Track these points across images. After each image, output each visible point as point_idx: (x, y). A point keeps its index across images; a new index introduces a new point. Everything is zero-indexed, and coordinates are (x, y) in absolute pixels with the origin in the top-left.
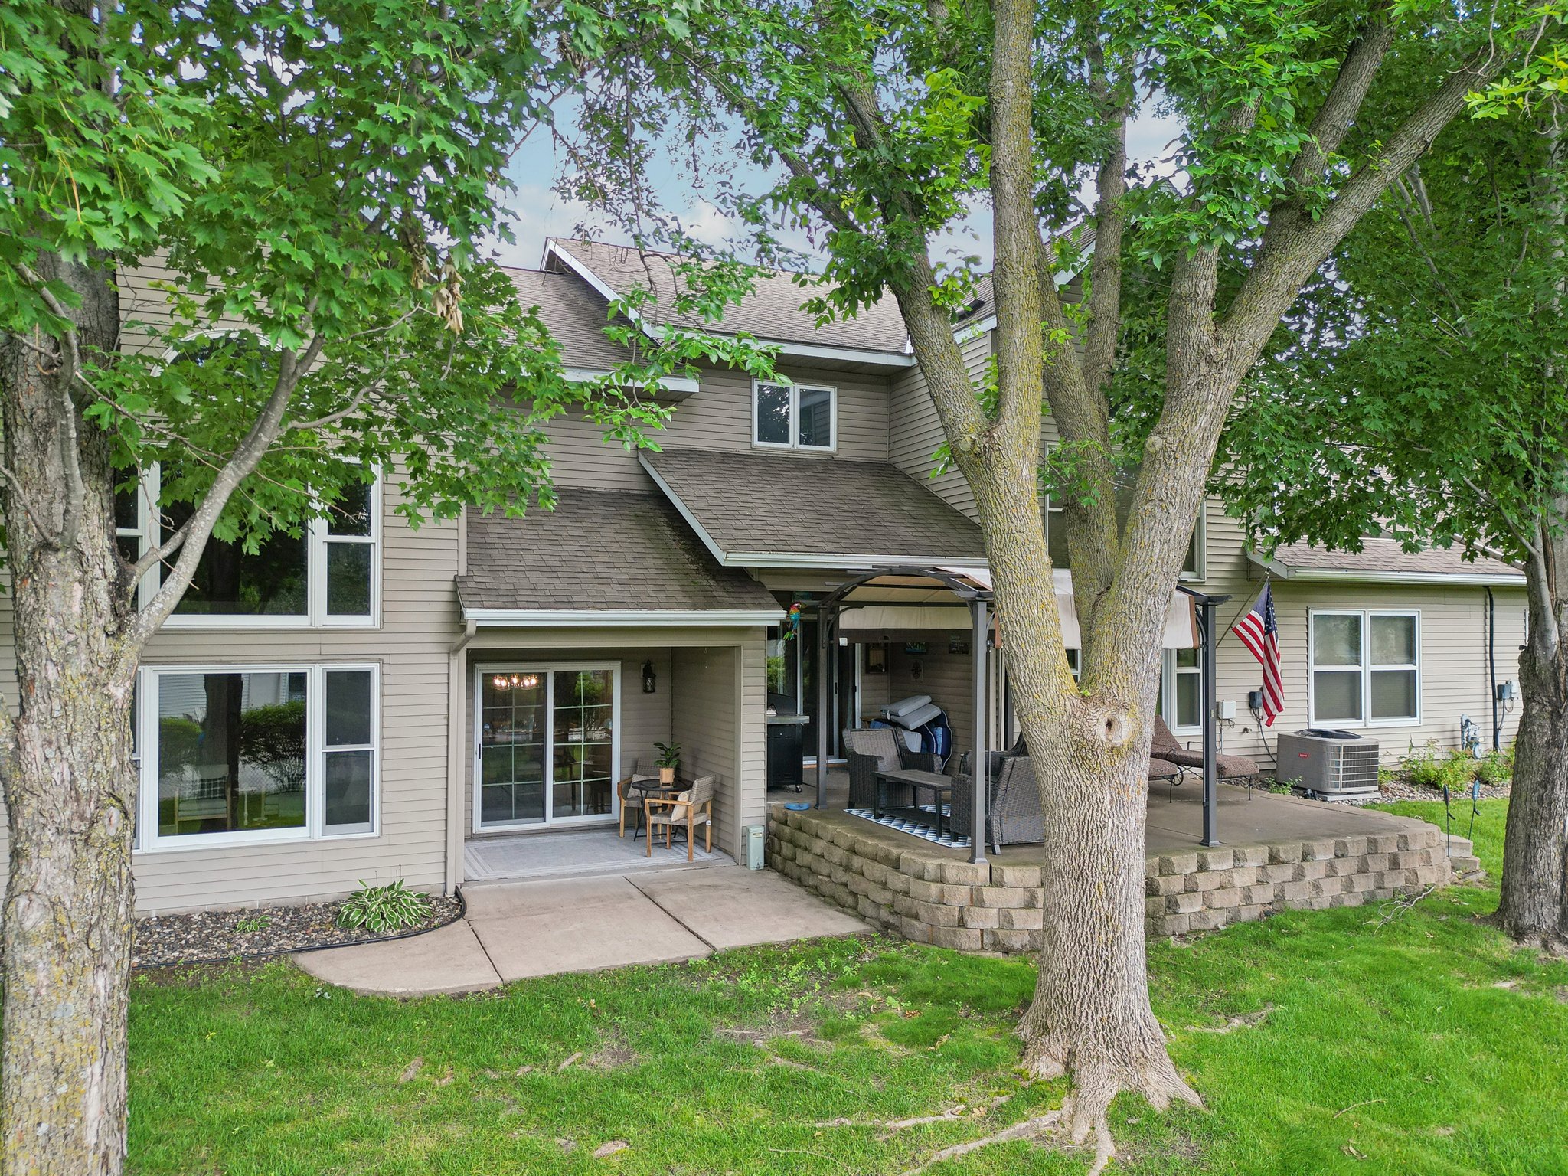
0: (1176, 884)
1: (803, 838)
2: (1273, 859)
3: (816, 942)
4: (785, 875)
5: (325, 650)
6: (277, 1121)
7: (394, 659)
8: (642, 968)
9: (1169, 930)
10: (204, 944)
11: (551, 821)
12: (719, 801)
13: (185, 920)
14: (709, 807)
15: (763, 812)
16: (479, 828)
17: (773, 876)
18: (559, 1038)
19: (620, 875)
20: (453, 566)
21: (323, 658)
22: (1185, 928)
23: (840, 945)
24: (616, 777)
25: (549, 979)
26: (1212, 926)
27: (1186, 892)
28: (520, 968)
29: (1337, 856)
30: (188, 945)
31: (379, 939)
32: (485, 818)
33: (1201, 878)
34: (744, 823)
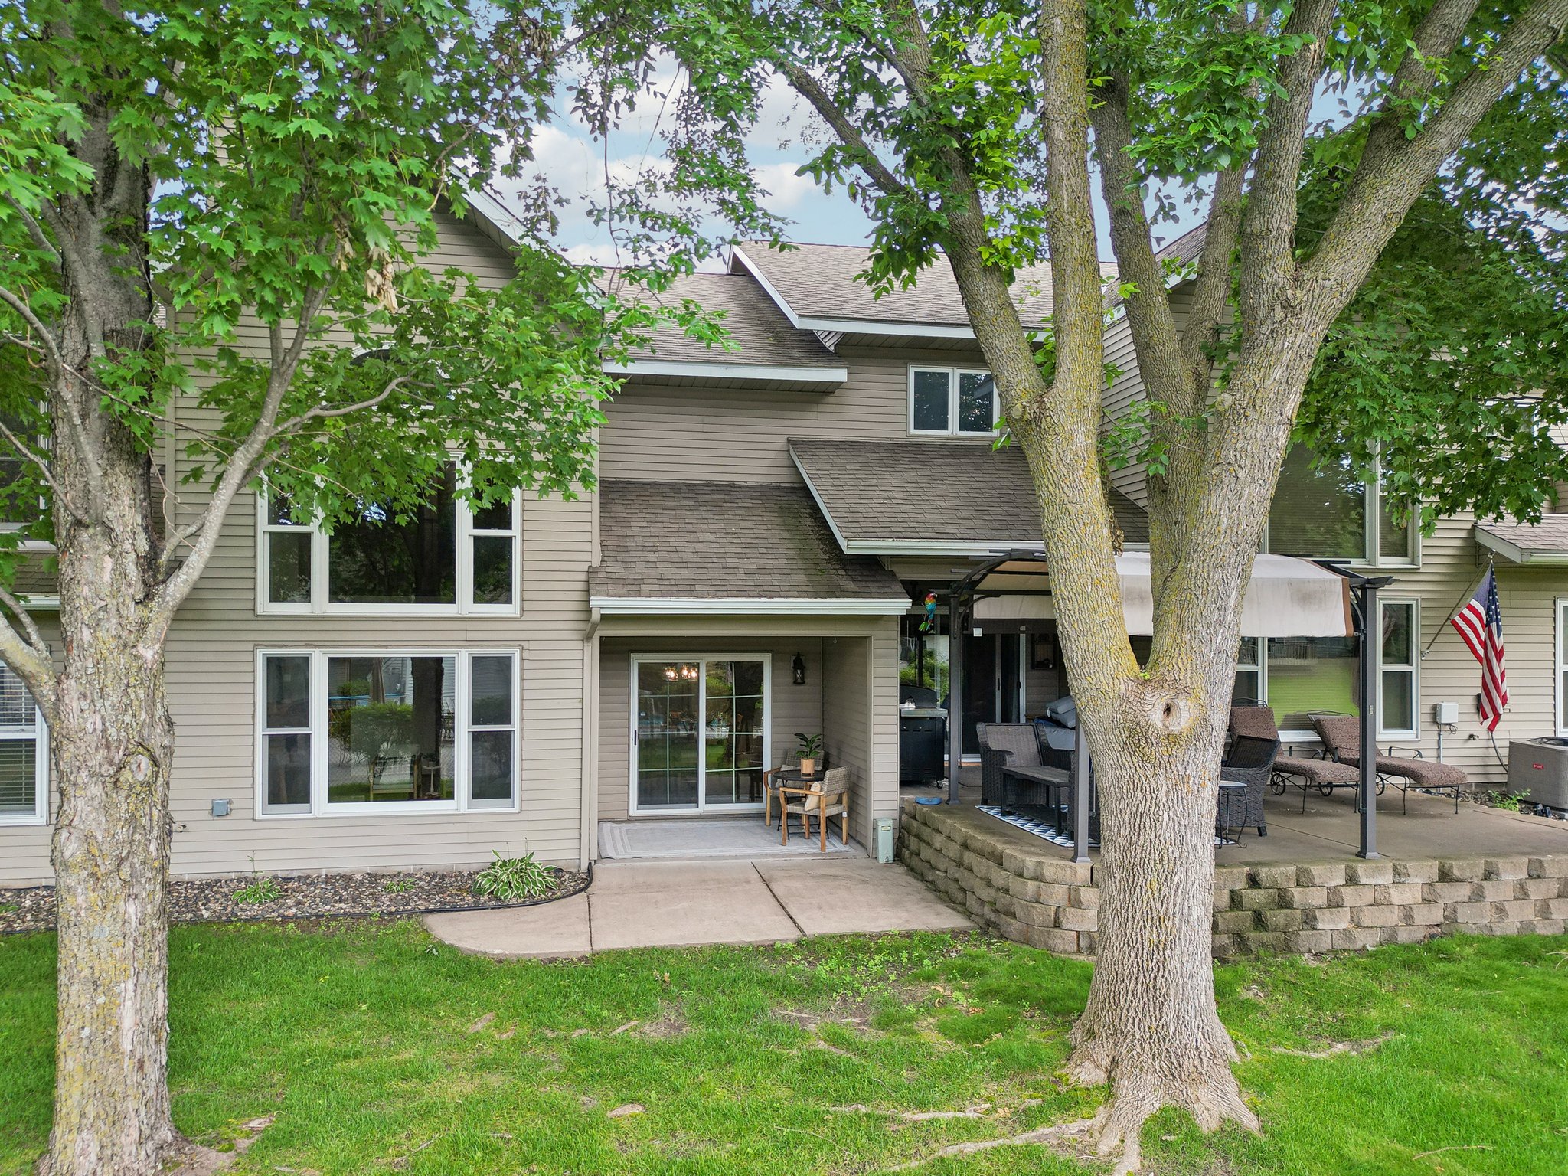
0: (1317, 897)
1: (926, 832)
2: (1445, 876)
3: (909, 935)
4: (911, 869)
5: (471, 636)
6: (346, 1057)
7: (534, 645)
8: (728, 948)
9: (1304, 945)
10: (354, 900)
11: (704, 807)
12: (855, 792)
13: (348, 879)
14: (845, 798)
15: (895, 806)
16: (634, 810)
17: (901, 869)
18: (620, 1006)
19: (749, 861)
20: (586, 557)
21: (469, 644)
22: (1325, 945)
23: (931, 941)
24: (767, 766)
25: (636, 951)
26: (1359, 945)
27: (1329, 906)
28: (611, 940)
29: (1531, 876)
30: (341, 901)
31: (501, 905)
32: (640, 803)
33: (1348, 892)
34: (874, 815)
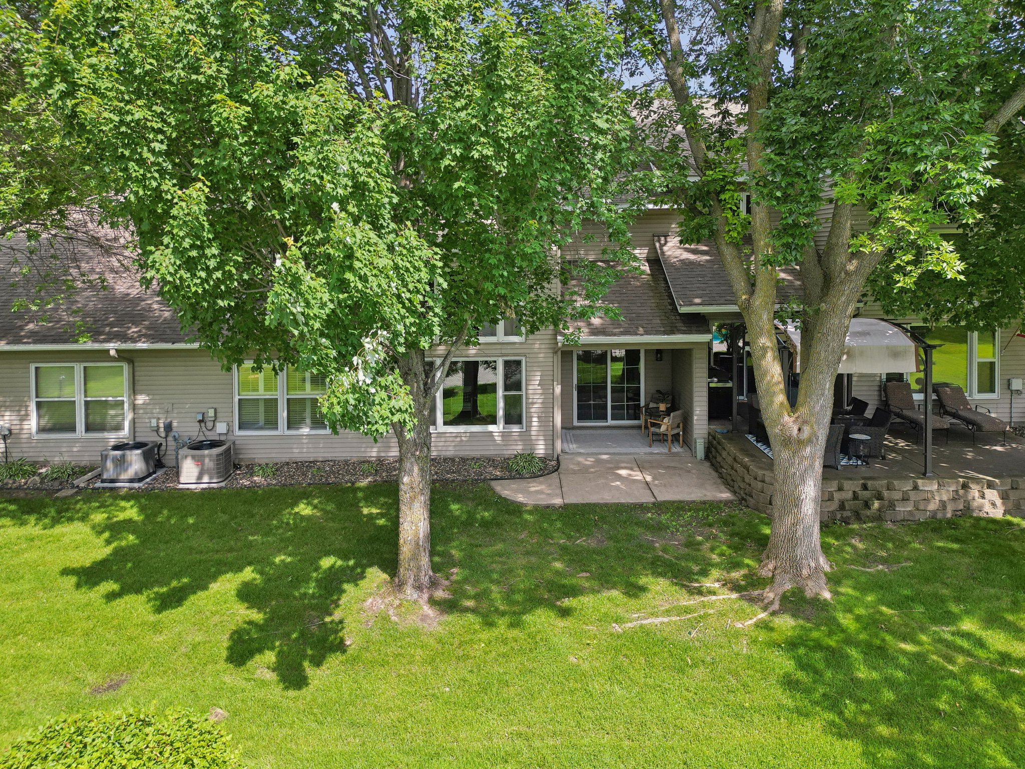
0: (897, 495)
1: (719, 447)
2: (965, 487)
3: (704, 503)
4: (712, 465)
5: (504, 351)
7: (531, 356)
8: (622, 505)
9: (888, 517)
10: (458, 472)
11: (610, 422)
12: (686, 422)
13: (453, 460)
14: (681, 425)
15: (706, 432)
16: (576, 423)
17: (708, 464)
18: (578, 531)
19: (632, 457)
21: (503, 355)
22: (899, 518)
23: (713, 506)
24: (642, 403)
26: (917, 518)
27: (903, 500)
28: (572, 499)
31: (522, 477)
32: (578, 419)
33: (912, 494)
34: (695, 436)
